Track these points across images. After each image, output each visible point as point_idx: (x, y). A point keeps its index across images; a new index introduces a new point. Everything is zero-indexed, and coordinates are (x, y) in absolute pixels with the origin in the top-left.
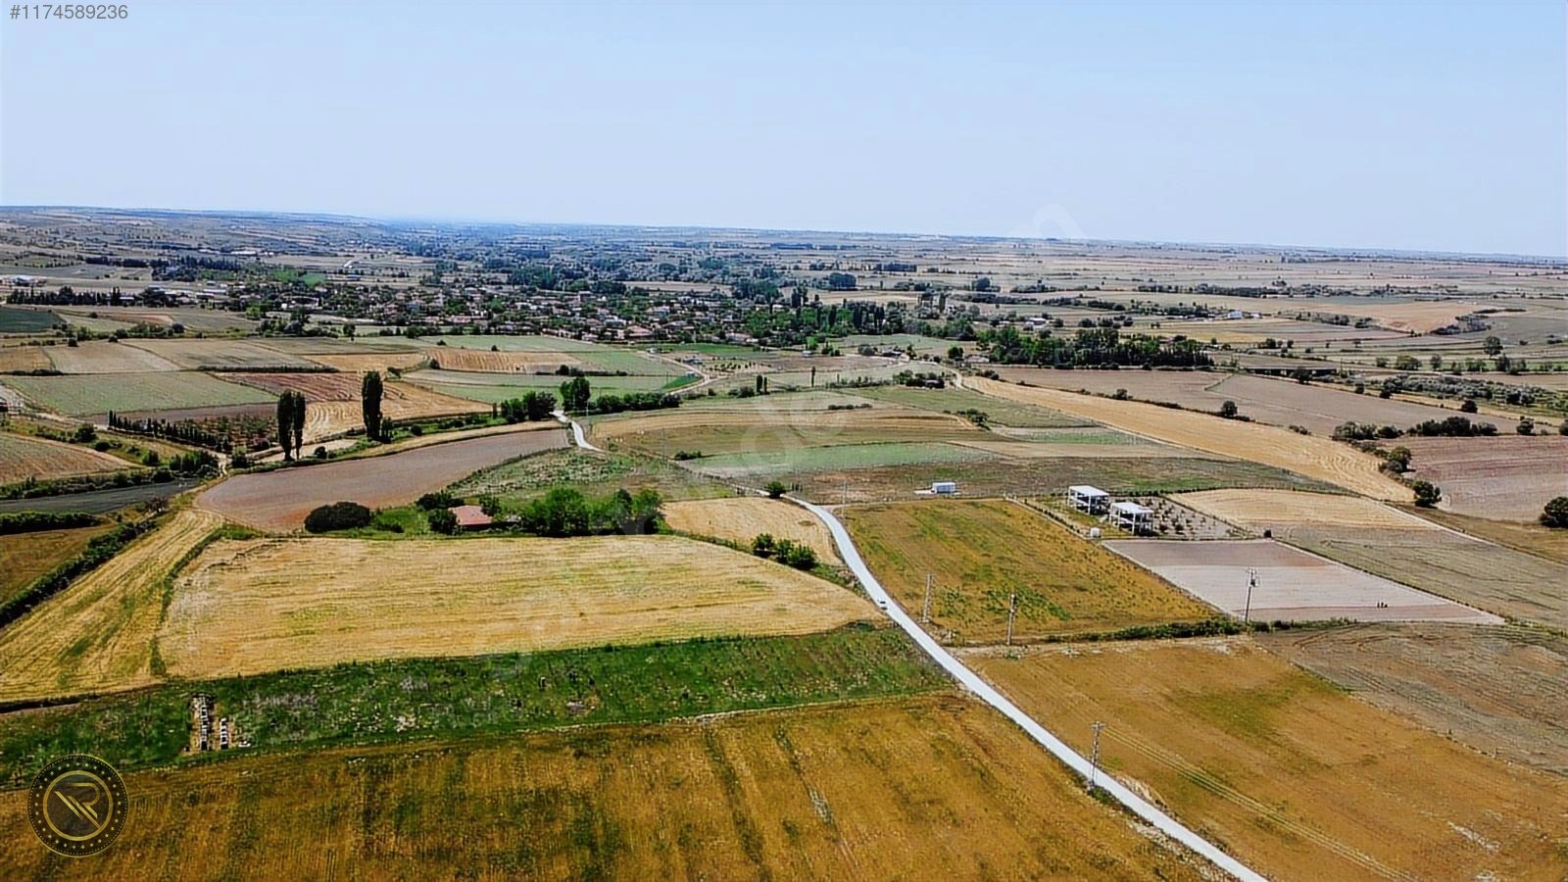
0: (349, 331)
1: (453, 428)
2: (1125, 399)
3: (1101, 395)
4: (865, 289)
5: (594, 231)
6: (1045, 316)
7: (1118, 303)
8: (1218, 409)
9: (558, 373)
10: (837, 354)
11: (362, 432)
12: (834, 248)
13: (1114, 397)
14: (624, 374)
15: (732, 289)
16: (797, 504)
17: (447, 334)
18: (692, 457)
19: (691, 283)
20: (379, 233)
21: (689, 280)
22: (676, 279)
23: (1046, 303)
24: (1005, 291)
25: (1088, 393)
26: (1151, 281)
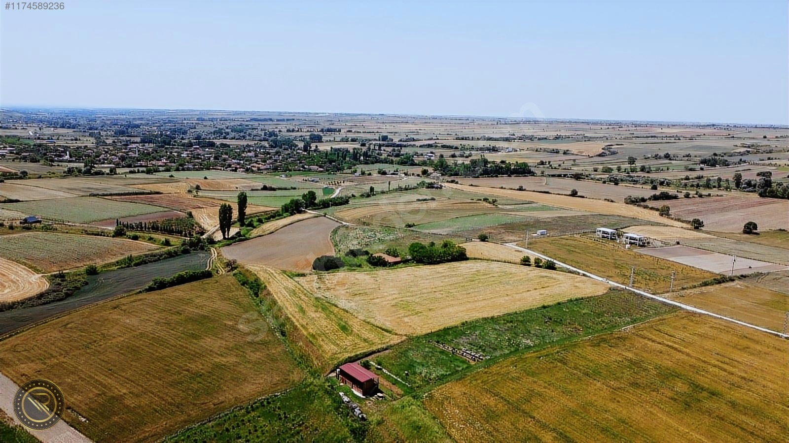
0: (113, 172)
2: (523, 190)
3: (512, 189)
4: (327, 141)
6: (431, 153)
7: (455, 146)
8: (570, 193)
9: (262, 189)
10: (370, 174)
12: (285, 120)
13: (518, 190)
14: (295, 189)
15: (268, 143)
18: (412, 226)
23: (421, 146)
24: (397, 141)
25: (505, 188)
26: (456, 135)
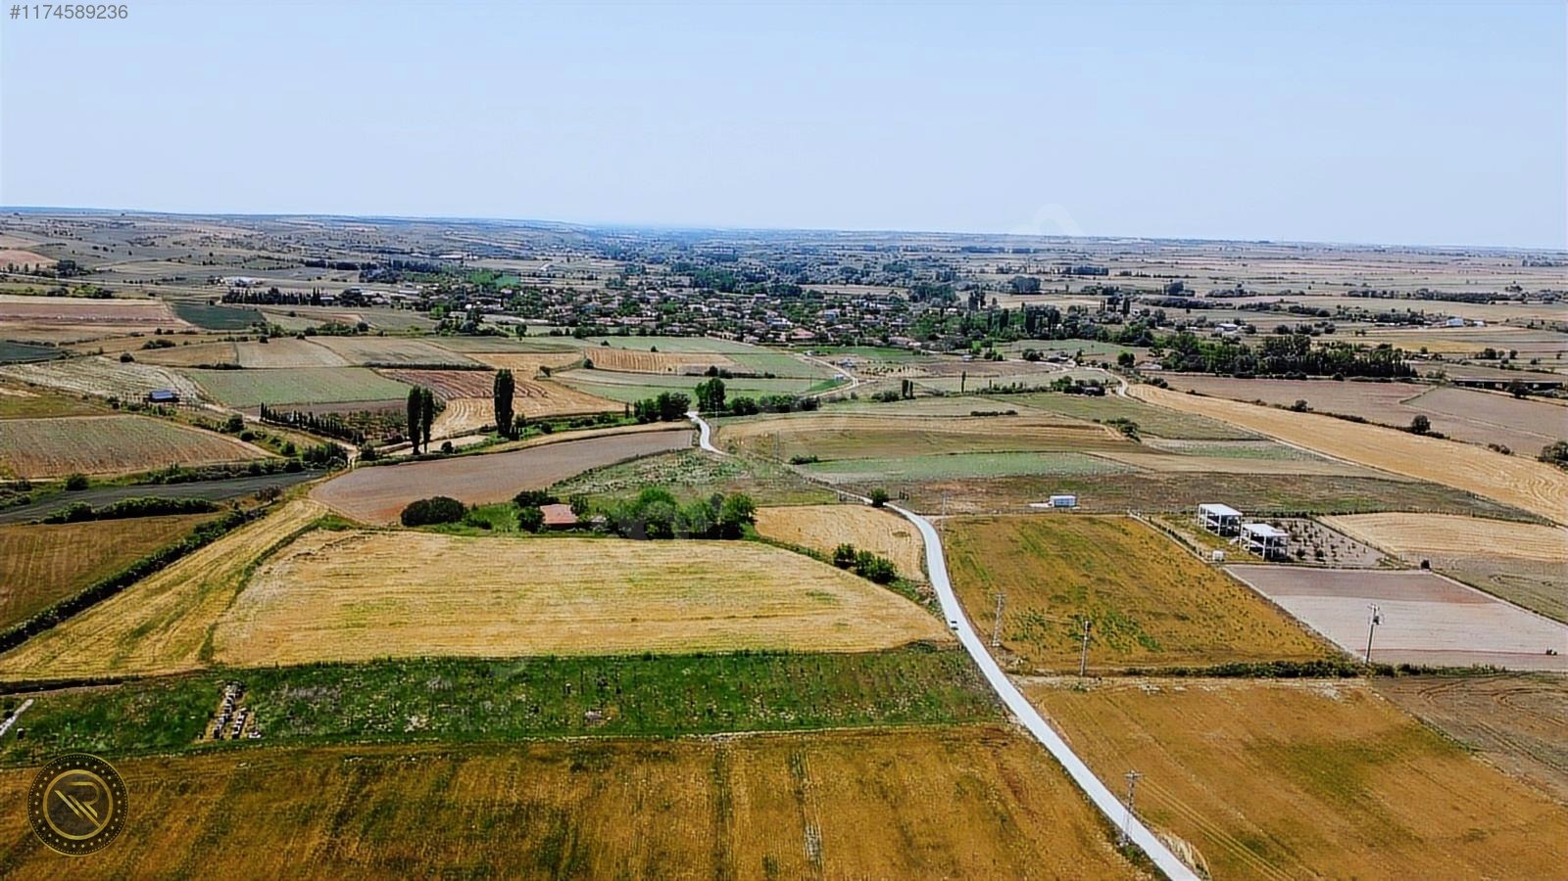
0: (521, 331)
1: (584, 427)
2: (1304, 411)
3: (1278, 406)
4: (1050, 292)
5: (787, 235)
6: (1237, 322)
7: (1322, 308)
8: (1408, 424)
9: (705, 374)
10: (1000, 359)
11: (493, 429)
12: (1027, 251)
13: (1293, 409)
14: (772, 376)
15: (908, 293)
16: (899, 513)
17: (614, 335)
18: (808, 462)
19: (872, 287)
20: (582, 237)
21: (870, 283)
22: (858, 282)
23: (1242, 308)
24: (1201, 295)
25: (1264, 404)
26: (1365, 285)
